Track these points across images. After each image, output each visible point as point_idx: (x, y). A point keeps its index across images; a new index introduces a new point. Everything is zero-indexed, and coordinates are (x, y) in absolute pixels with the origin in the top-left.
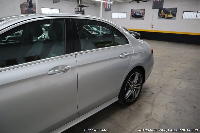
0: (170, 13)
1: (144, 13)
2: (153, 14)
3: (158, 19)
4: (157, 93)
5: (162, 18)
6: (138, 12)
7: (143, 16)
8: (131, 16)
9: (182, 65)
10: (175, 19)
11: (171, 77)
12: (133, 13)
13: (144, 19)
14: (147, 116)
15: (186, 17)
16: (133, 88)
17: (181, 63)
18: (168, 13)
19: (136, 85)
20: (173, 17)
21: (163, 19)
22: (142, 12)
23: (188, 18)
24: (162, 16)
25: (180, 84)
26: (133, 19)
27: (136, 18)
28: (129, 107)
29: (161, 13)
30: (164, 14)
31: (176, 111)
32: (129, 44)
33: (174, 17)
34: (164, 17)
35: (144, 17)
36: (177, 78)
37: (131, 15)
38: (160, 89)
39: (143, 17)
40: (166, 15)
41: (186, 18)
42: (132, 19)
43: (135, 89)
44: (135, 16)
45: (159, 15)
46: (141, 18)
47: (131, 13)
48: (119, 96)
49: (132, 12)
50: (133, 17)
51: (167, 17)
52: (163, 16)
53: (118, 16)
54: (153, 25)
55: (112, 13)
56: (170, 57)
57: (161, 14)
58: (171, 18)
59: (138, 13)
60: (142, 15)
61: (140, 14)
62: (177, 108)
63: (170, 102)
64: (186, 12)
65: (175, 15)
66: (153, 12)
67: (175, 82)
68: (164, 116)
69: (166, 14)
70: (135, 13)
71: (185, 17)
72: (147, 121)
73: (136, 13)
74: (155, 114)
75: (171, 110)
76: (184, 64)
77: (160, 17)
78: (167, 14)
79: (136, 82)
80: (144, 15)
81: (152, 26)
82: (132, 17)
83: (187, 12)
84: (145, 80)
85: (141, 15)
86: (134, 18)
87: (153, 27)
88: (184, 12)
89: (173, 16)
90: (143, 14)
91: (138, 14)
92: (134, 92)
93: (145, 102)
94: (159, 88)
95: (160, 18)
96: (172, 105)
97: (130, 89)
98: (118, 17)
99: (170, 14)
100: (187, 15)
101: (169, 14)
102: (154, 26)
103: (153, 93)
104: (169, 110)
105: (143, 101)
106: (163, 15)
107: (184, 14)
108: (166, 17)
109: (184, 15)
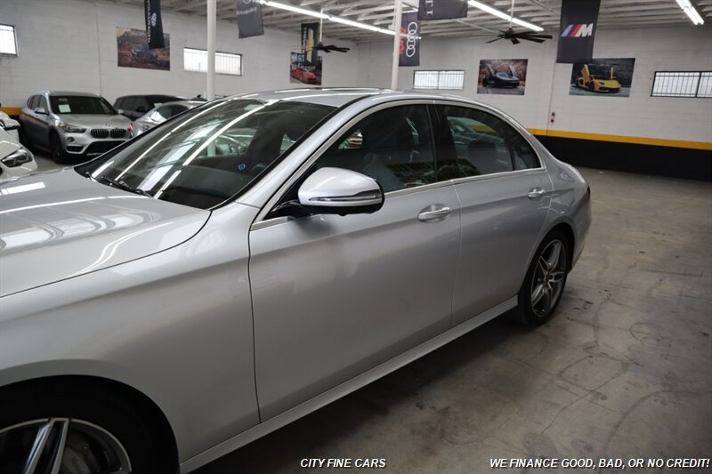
0: (609, 74)
1: (525, 73)
2: (554, 77)
3: (571, 94)
4: (602, 304)
5: (583, 92)
6: (502, 69)
7: (521, 82)
8: (479, 82)
9: (658, 237)
10: (627, 96)
11: (631, 267)
12: (487, 72)
13: (523, 94)
14: (588, 348)
15: (665, 88)
16: (547, 280)
17: (655, 233)
18: (603, 73)
19: (554, 274)
20: (621, 89)
21: (588, 93)
22: (517, 70)
23: (669, 91)
24: (584, 85)
25: (660, 284)
26: (487, 93)
27: (495, 89)
28: (538, 330)
29: (581, 75)
30: (591, 78)
31: (658, 340)
32: (539, 166)
33: (623, 90)
34: (590, 88)
35: (524, 85)
36: (648, 271)
37: (479, 78)
38: (606, 294)
39: (520, 87)
40: (597, 82)
41: (664, 91)
42: (484, 93)
43: (551, 283)
44: (493, 82)
45: (574, 80)
46: (512, 91)
47: (480, 73)
48: (519, 294)
49: (485, 70)
50: (484, 85)
51: (601, 88)
52: (587, 84)
53: (436, 81)
54: (553, 114)
55: (415, 71)
56: (617, 214)
57: (579, 79)
58: (613, 91)
59: (505, 73)
60: (517, 79)
61: (511, 75)
62: (660, 335)
63: (638, 323)
64: (662, 74)
65: (626, 82)
66: (555, 71)
67: (646, 281)
68: (629, 349)
69: (596, 78)
70: (492, 70)
71: (660, 89)
72: (591, 357)
73: (496, 72)
74: (605, 344)
75: (646, 338)
76: (664, 234)
77: (577, 87)
78: (600, 78)
79: (555, 266)
80: (524, 80)
81: (551, 117)
82: (481, 86)
83: (667, 74)
84: (573, 263)
85: (515, 78)
86: (489, 90)
87: (552, 121)
88: (658, 74)
89: (619, 86)
90: (519, 76)
91: (504, 76)
92: (550, 290)
93: (572, 320)
94: (603, 292)
95: (577, 91)
96: (645, 329)
97: (541, 283)
98: (435, 85)
99: (612, 77)
100: (667, 84)
101: (608, 79)
102: (557, 118)
103: (588, 303)
104: (640, 338)
105: (568, 319)
106: (588, 80)
107: (657, 78)
108: (597, 89)
109: (656, 82)
